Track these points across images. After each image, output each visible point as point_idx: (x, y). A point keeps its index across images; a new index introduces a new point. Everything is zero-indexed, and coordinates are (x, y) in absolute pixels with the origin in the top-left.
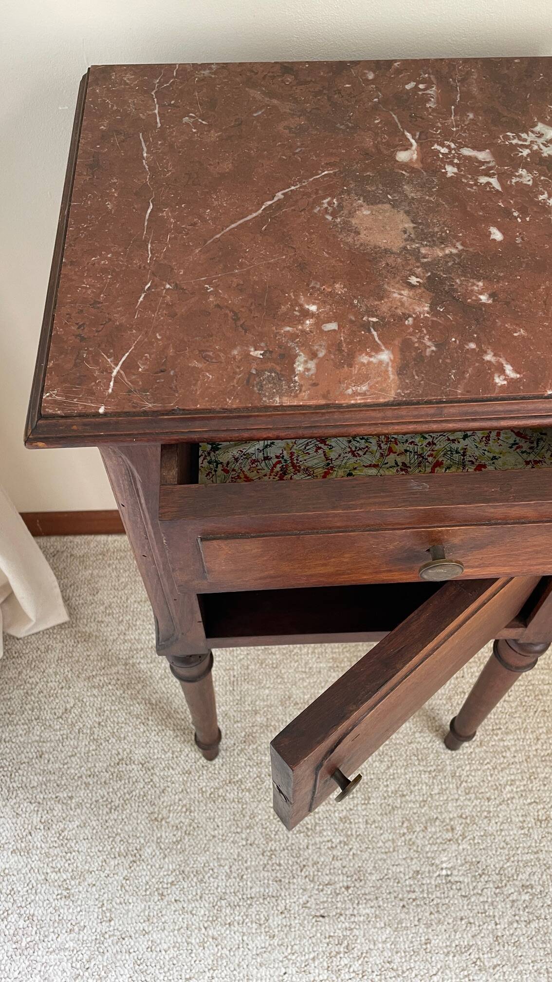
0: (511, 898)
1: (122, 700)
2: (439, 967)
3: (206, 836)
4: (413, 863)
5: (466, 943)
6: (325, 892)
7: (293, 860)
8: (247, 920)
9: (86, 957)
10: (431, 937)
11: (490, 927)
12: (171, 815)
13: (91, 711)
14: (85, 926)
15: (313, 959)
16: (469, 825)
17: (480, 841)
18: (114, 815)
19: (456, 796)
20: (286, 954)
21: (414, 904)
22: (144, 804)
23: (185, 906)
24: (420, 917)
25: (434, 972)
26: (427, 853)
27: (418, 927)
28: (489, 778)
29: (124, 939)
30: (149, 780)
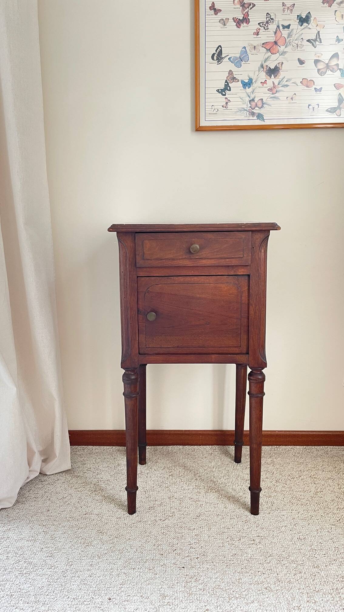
0: (285, 565)
1: (90, 495)
2: (246, 589)
3: (125, 539)
4: (233, 551)
5: (261, 581)
6: (185, 559)
7: (170, 548)
8: (143, 567)
9: (56, 578)
10: (242, 577)
11: (274, 575)
12: (109, 531)
13: (75, 498)
14: (57, 567)
15: (177, 583)
16: (262, 539)
17: (269, 545)
18: (80, 530)
19: (256, 530)
20: (163, 581)
21: (233, 565)
22: (96, 527)
23: (111, 561)
24: (236, 570)
25: (243, 591)
26: (240, 548)
27: (234, 574)
28: (274, 524)
29: (77, 572)
30: (100, 520)
